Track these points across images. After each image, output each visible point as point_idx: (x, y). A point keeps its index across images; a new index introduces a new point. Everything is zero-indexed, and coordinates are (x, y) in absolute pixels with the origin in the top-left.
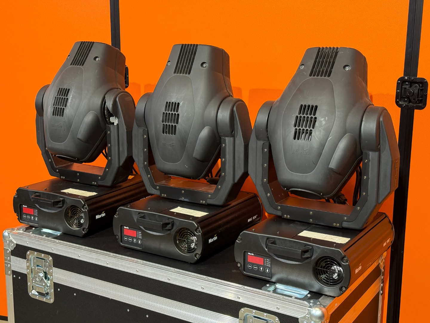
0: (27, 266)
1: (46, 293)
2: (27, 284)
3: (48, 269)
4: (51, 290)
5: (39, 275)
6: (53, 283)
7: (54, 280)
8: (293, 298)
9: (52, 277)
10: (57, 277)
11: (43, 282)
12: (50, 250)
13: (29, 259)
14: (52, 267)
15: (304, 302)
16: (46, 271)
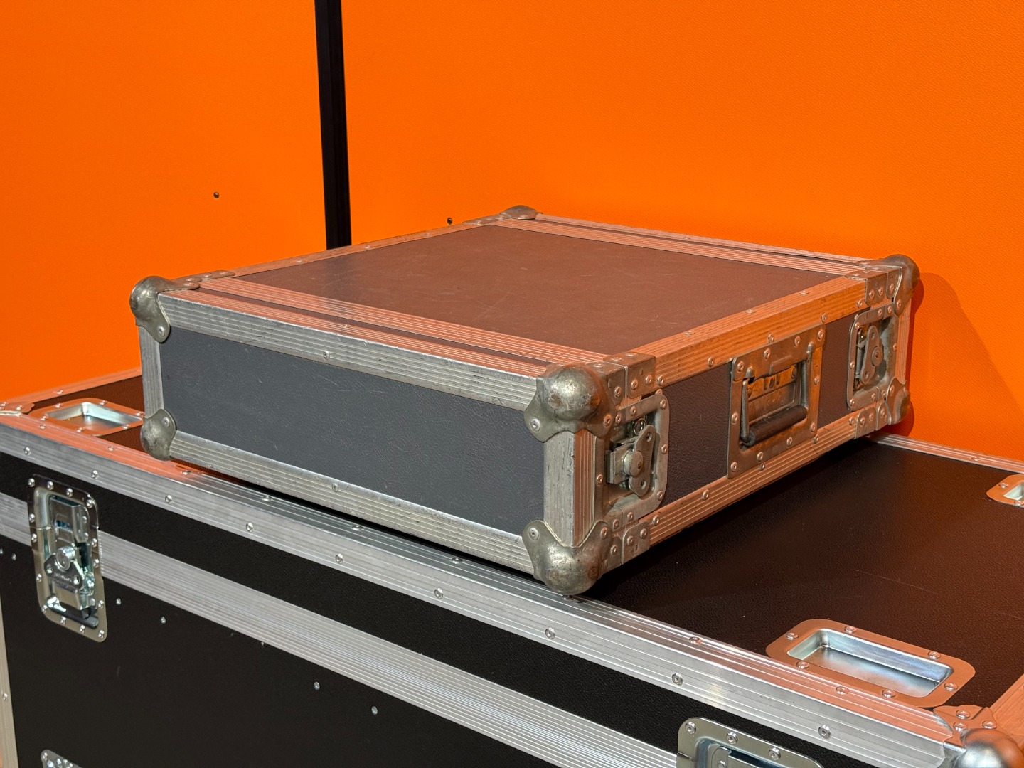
0: (30, 523)
1: (85, 610)
2: (34, 577)
3: (87, 534)
4: (98, 602)
5: (64, 552)
6: (102, 581)
7: (104, 571)
8: (888, 696)
9: (97, 561)
10: (112, 562)
11: (73, 576)
12: (88, 475)
13: (36, 501)
14: (95, 529)
15: (930, 715)
16: (83, 541)
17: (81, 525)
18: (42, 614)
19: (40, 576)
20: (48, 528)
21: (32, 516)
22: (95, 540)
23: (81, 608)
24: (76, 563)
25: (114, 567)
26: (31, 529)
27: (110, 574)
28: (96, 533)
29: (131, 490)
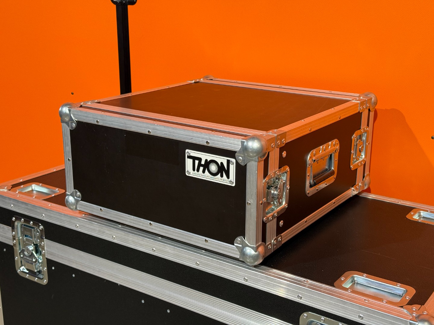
0: (13, 236)
1: (37, 271)
2: (14, 258)
3: (39, 240)
4: (44, 268)
5: (29, 248)
6: (46, 259)
7: (47, 256)
8: (385, 302)
9: (44, 251)
10: (51, 252)
11: (33, 258)
12: (40, 216)
13: (16, 227)
14: (43, 238)
15: (402, 309)
16: (37, 243)
17: (36, 237)
18: (18, 273)
19: (17, 258)
20: (21, 238)
21: (14, 233)
22: (43, 243)
23: (36, 271)
24: (34, 252)
25: (51, 254)
26: (13, 238)
27: (49, 257)
28: (44, 240)
29: (60, 222)
